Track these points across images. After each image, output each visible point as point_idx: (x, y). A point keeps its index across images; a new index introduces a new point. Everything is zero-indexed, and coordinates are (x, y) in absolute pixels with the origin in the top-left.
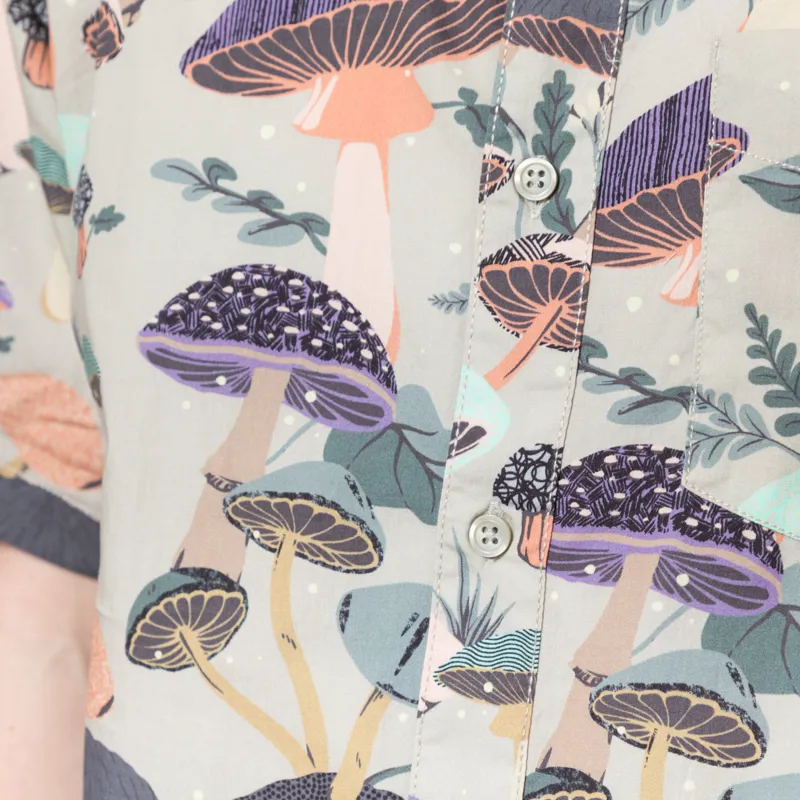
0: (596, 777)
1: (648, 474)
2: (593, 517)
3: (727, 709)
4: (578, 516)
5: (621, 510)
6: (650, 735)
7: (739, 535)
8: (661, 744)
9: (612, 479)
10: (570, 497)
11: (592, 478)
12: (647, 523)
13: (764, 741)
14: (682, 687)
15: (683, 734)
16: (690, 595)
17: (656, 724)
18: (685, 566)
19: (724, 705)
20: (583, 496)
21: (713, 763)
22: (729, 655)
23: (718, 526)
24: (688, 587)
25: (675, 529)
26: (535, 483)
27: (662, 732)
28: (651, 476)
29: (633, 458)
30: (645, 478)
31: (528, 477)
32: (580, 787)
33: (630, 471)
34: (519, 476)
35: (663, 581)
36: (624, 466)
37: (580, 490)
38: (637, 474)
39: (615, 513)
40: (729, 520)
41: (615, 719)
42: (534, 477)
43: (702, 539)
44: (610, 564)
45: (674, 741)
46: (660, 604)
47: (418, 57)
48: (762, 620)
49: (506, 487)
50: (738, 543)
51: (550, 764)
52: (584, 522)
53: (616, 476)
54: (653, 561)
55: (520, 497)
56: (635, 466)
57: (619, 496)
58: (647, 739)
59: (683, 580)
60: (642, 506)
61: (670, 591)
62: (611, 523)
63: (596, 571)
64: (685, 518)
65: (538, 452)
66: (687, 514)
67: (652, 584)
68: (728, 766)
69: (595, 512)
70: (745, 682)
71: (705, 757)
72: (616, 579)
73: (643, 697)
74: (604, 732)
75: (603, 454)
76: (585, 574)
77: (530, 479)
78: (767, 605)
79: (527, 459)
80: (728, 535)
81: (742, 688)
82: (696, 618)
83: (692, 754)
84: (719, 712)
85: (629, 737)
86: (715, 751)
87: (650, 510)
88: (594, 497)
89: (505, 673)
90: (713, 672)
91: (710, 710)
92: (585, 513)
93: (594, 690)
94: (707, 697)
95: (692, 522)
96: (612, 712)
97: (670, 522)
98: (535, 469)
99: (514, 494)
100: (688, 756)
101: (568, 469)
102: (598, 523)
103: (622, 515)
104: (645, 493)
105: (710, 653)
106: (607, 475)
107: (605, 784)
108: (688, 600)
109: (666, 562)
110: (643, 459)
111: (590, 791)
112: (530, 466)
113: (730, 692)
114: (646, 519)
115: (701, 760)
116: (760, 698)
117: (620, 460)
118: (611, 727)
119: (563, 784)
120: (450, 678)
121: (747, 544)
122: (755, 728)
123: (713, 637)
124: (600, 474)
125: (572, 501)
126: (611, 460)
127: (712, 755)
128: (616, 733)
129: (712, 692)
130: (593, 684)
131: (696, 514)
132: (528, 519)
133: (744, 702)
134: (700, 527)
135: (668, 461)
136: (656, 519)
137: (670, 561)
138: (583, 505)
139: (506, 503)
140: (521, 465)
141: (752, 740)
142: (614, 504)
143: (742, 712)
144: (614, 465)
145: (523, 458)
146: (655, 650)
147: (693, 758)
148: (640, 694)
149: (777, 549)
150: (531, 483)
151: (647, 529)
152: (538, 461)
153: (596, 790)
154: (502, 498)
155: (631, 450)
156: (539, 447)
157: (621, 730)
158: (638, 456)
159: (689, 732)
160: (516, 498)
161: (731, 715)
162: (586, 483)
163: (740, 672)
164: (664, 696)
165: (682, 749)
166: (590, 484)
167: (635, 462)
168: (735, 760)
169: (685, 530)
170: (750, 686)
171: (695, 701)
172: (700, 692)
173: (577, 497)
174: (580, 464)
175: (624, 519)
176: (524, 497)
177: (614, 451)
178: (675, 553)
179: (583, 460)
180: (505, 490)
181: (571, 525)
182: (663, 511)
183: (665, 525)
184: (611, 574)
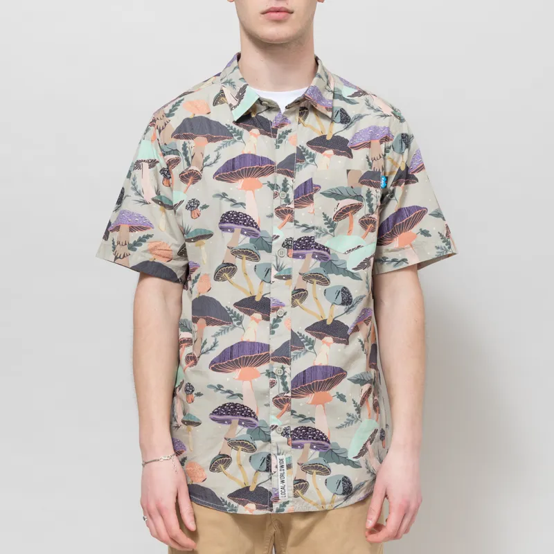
0: (305, 289)
1: (309, 241)
8: (315, 283)
11: (299, 242)
13: (330, 281)
14: (317, 273)
17: (314, 280)
18: (317, 254)
20: (298, 245)
21: (323, 285)
22: (324, 268)
23: (321, 247)
26: (289, 244)
32: (302, 291)
34: (286, 243)
36: (304, 240)
38: (307, 241)
40: (323, 246)
41: (308, 279)
43: (319, 250)
45: (317, 282)
46: (313, 261)
48: (328, 263)
49: (284, 245)
51: (296, 288)
54: (311, 254)
58: (313, 282)
59: (316, 257)
60: (308, 246)
61: (315, 259)
62: (303, 249)
63: (302, 257)
64: (316, 247)
67: (312, 258)
68: (325, 286)
69: (301, 247)
71: (321, 284)
74: (306, 282)
75: (301, 238)
76: (300, 258)
78: (328, 260)
80: (323, 249)
82: (319, 262)
85: (310, 282)
86: (323, 283)
88: (300, 245)
89: (286, 275)
90: (321, 270)
91: (321, 277)
92: (299, 248)
97: (313, 248)
98: (289, 242)
100: (319, 284)
101: (295, 241)
102: (301, 249)
104: (308, 244)
105: (321, 267)
106: (302, 241)
108: (317, 260)
109: (314, 254)
114: (309, 248)
116: (329, 274)
119: (298, 291)
121: (325, 250)
122: (328, 279)
123: (321, 265)
125: (296, 246)
128: (308, 282)
129: (321, 274)
130: (303, 275)
131: (318, 246)
132: (289, 250)
133: (326, 275)
134: (318, 248)
135: (312, 238)
136: (311, 247)
141: (328, 281)
142: (303, 246)
143: (326, 277)
145: (287, 240)
146: (313, 268)
148: (311, 275)
149: (330, 250)
152: (290, 240)
153: (305, 291)
154: (284, 247)
155: (305, 237)
156: (290, 238)
159: (319, 281)
161: (324, 277)
163: (326, 270)
164: (315, 275)
167: (306, 239)
169: (316, 249)
170: (327, 272)
172: (319, 274)
175: (305, 248)
176: (287, 246)
177: (303, 237)
178: (315, 252)
179: (298, 239)
181: (296, 250)
184: (304, 257)
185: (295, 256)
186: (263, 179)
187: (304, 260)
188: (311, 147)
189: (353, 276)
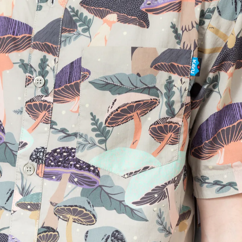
0: (55, 229)
1: (67, 154)
2: (54, 164)
3: (87, 211)
4: (51, 165)
5: (61, 163)
6: (68, 218)
7: (89, 169)
8: (71, 220)
9: (59, 155)
10: (49, 160)
11: (54, 155)
12: (67, 166)
13: (96, 219)
14: (76, 206)
15: (76, 217)
16: (78, 183)
17: (70, 215)
18: (77, 176)
19: (86, 210)
20: (52, 160)
21: (84, 224)
22: (87, 198)
23: (84, 166)
24: (77, 181)
25: (74, 167)
26: (40, 156)
27: (71, 217)
28: (68, 154)
29: (64, 150)
30: (67, 155)
31: (38, 155)
32: (51, 231)
33: (63, 153)
34: (36, 155)
35: (71, 180)
36: (62, 152)
37: (51, 158)
38: (65, 154)
39: (60, 164)
40: (87, 165)
41: (59, 214)
42: (40, 155)
43: (80, 170)
44: (59, 176)
45: (74, 219)
46: (70, 186)
47: (9, 51)
48: (95, 189)
49: (33, 157)
50: (89, 170)
51: (44, 226)
52: (52, 166)
53: (60, 154)
54: (69, 175)
55: (36, 160)
56: (64, 152)
57: (61, 159)
58: (67, 219)
59: (76, 180)
60: (66, 162)
61: (73, 183)
62: (59, 166)
63: (56, 178)
64: (76, 165)
65: (40, 149)
66: (77, 164)
67: (68, 181)
68: (87, 225)
69: (55, 163)
70: (91, 204)
71: (82, 223)
72: (60, 180)
73: (66, 209)
74: (57, 218)
75: (56, 149)
76: (53, 179)
77: (39, 155)
78: (96, 185)
79: (38, 151)
80: (87, 169)
81: (90, 206)
82: (79, 189)
83: (79, 222)
84: (85, 212)
85: (63, 219)
86: (84, 221)
87: (68, 163)
88: (55, 160)
89: (33, 203)
90: (83, 202)
91: (83, 211)
92: (52, 164)
93: (55, 207)
94: (82, 208)
95: (78, 166)
96: (59, 212)
97: (73, 166)
98: (40, 153)
99: (35, 159)
100: (78, 223)
101: (48, 153)
102: (56, 166)
103: (61, 164)
104: (67, 158)
105: (83, 197)
106: (58, 154)
107: (57, 230)
108: (77, 185)
109: (72, 175)
110: (66, 150)
111: (54, 232)
112: (39, 152)
113: (88, 207)
114: (67, 165)
115: (81, 224)
116: (95, 208)
117: (61, 151)
118: (59, 216)
119: (47, 230)
120: (19, 205)
121: (91, 170)
122: (94, 215)
123: (83, 194)
124: (56, 154)
125: (49, 161)
126: (58, 151)
127: (83, 222)
128: (60, 218)
129: (83, 207)
130: (55, 206)
131: (79, 164)
132: (38, 165)
133: (91, 209)
134: (80, 167)
135: (72, 151)
136: (69, 165)
137: (73, 175)
138: (52, 162)
139: (33, 161)
140: (36, 152)
141: (93, 218)
142: (60, 161)
143: (91, 212)
144: (59, 152)
145: (37, 150)
146: (69, 197)
147: (79, 223)
148: (66, 208)
149: (99, 172)
150: (39, 156)
151: (67, 167)
152: (41, 151)
153: (55, 232)
154: (32, 160)
155: (63, 148)
156: (41, 148)
157: (61, 217)
158: (65, 150)
159: (78, 217)
160: (35, 160)
161: (88, 212)
162: (53, 156)
163: (90, 202)
164: (72, 208)
165: (76, 221)
166: (54, 157)
167: (64, 151)
168: (89, 224)
169: (76, 168)
170: (92, 205)
171: (79, 209)
172: (80, 207)
173: (50, 160)
174: (51, 152)
175: (62, 165)
176: (37, 160)
177: (59, 148)
178: (74, 173)
179: (52, 151)
180: (33, 158)
181: (49, 167)
182: (71, 163)
183: (72, 166)
184: (59, 178)
185: (47, 176)
186: (15, 56)
187: (58, 183)
188: (87, 9)
189: (132, 214)
